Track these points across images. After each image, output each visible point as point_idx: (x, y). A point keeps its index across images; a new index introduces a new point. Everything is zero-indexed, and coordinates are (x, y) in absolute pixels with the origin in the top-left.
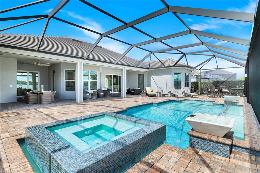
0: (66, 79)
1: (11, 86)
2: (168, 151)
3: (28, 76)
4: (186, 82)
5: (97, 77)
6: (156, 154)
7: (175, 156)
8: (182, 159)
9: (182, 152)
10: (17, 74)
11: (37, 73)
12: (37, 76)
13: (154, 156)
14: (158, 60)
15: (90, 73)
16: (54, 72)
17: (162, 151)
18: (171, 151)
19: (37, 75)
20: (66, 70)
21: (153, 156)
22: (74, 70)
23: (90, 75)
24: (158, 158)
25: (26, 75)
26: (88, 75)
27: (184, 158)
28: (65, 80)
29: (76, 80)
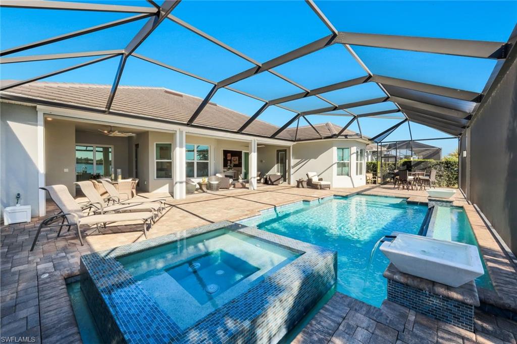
0: (157, 159)
1: (66, 170)
2: (348, 311)
3: (95, 151)
4: (357, 163)
5: (207, 154)
6: (326, 320)
7: (364, 325)
8: (377, 332)
9: (375, 316)
10: (76, 149)
11: (110, 148)
12: (110, 152)
13: (323, 323)
14: (311, 127)
15: (197, 148)
16: (137, 146)
17: (337, 312)
18: (353, 312)
19: (110, 150)
20: (157, 144)
21: (319, 323)
22: (171, 144)
23: (197, 151)
24: (330, 330)
25: (92, 151)
26: (193, 151)
27: (381, 330)
28: (156, 161)
29: (173, 161)
